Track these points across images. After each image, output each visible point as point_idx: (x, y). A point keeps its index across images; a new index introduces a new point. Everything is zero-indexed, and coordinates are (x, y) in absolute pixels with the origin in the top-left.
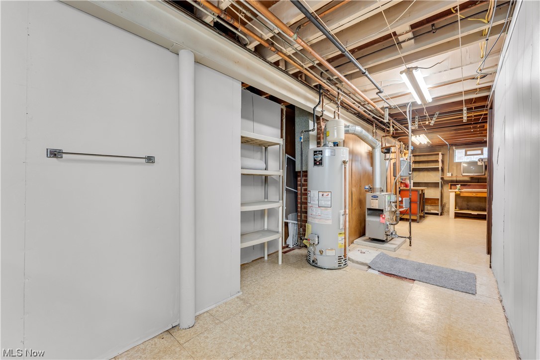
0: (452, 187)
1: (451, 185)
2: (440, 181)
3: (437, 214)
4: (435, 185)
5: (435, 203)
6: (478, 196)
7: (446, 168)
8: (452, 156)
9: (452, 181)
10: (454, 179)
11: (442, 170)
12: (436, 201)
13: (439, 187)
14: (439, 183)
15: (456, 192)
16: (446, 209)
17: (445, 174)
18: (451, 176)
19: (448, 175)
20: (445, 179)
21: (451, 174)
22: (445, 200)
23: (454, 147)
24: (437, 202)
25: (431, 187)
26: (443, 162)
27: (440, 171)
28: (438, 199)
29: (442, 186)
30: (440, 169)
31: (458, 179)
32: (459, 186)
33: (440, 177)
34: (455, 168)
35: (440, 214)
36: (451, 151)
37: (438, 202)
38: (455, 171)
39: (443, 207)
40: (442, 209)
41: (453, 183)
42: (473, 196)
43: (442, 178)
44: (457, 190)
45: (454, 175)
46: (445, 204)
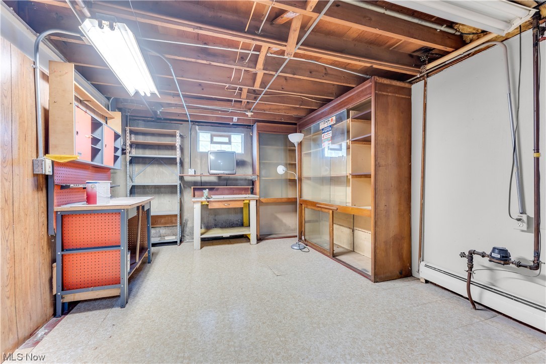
0: (197, 193)
1: (194, 189)
2: (177, 182)
3: (175, 243)
4: (171, 190)
5: (172, 222)
6: (231, 206)
7: (187, 161)
8: (195, 142)
9: (195, 183)
10: (198, 179)
11: (182, 163)
12: (174, 219)
13: (176, 193)
14: (177, 185)
15: (202, 202)
16: (187, 230)
17: (185, 170)
18: (193, 174)
19: (190, 174)
20: (187, 179)
21: (193, 170)
22: (186, 216)
23: (197, 127)
24: (174, 221)
25: (165, 193)
26: (182, 149)
27: (178, 164)
28: (176, 216)
29: (181, 192)
30: (178, 161)
31: (205, 179)
32: (206, 192)
33: (179, 175)
34: (199, 161)
35: (179, 242)
36: (193, 133)
37: (176, 220)
38: (199, 166)
39: (183, 226)
40: (183, 231)
41: (198, 187)
42: (225, 207)
43: (181, 178)
44: (203, 199)
45: (198, 173)
46: (187, 221)
